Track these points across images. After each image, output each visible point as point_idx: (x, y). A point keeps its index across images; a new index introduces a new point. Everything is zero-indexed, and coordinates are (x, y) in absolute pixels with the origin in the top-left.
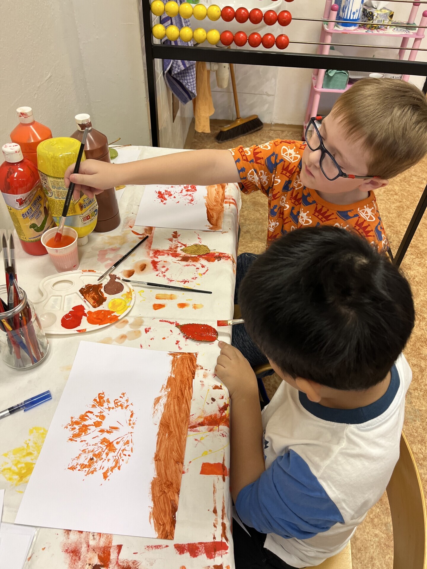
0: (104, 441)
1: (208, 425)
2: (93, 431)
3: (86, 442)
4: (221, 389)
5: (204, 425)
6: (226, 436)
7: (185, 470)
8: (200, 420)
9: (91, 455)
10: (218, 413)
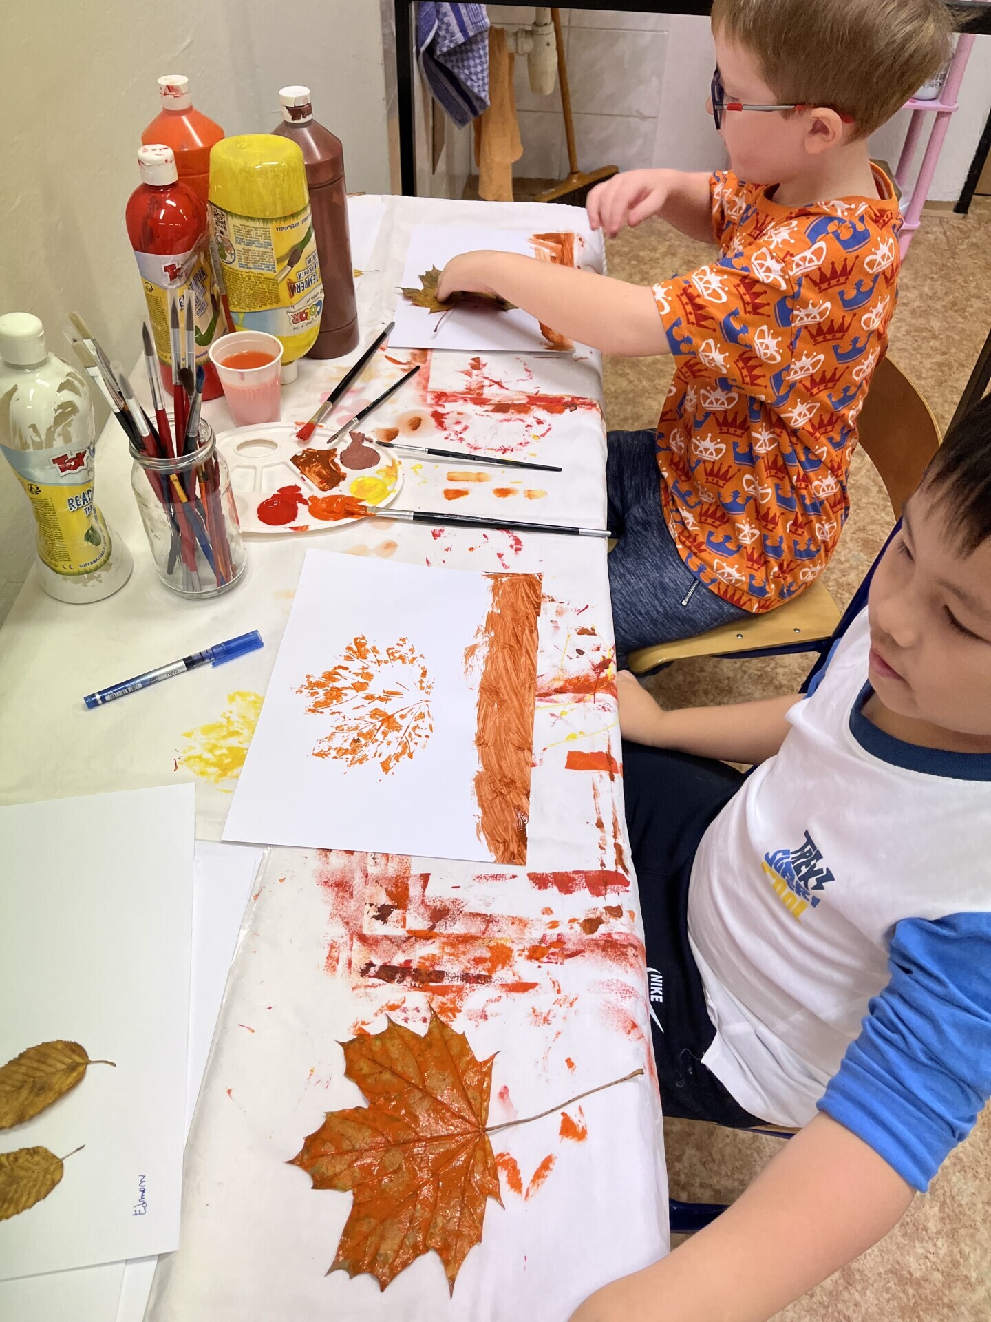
0: (375, 713)
1: (573, 692)
2: (353, 699)
3: (342, 715)
4: (594, 634)
5: (565, 692)
6: (609, 710)
7: (537, 761)
8: (559, 684)
9: (354, 735)
10: (591, 673)
